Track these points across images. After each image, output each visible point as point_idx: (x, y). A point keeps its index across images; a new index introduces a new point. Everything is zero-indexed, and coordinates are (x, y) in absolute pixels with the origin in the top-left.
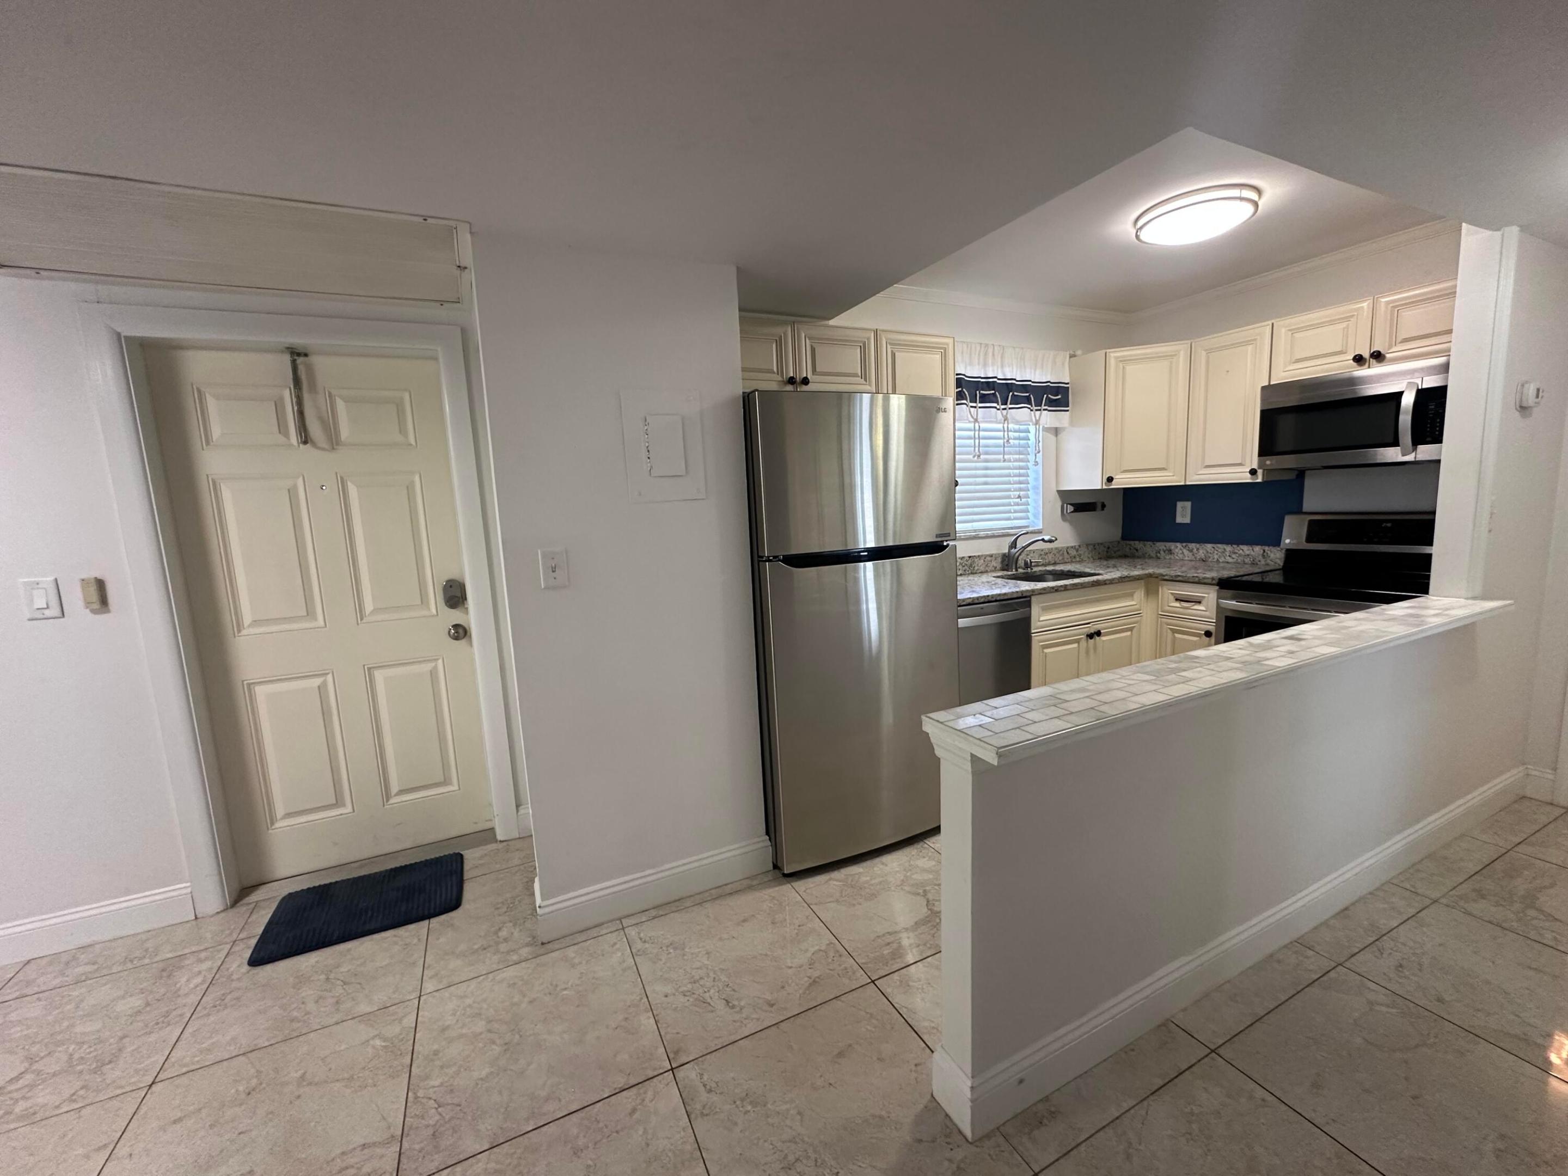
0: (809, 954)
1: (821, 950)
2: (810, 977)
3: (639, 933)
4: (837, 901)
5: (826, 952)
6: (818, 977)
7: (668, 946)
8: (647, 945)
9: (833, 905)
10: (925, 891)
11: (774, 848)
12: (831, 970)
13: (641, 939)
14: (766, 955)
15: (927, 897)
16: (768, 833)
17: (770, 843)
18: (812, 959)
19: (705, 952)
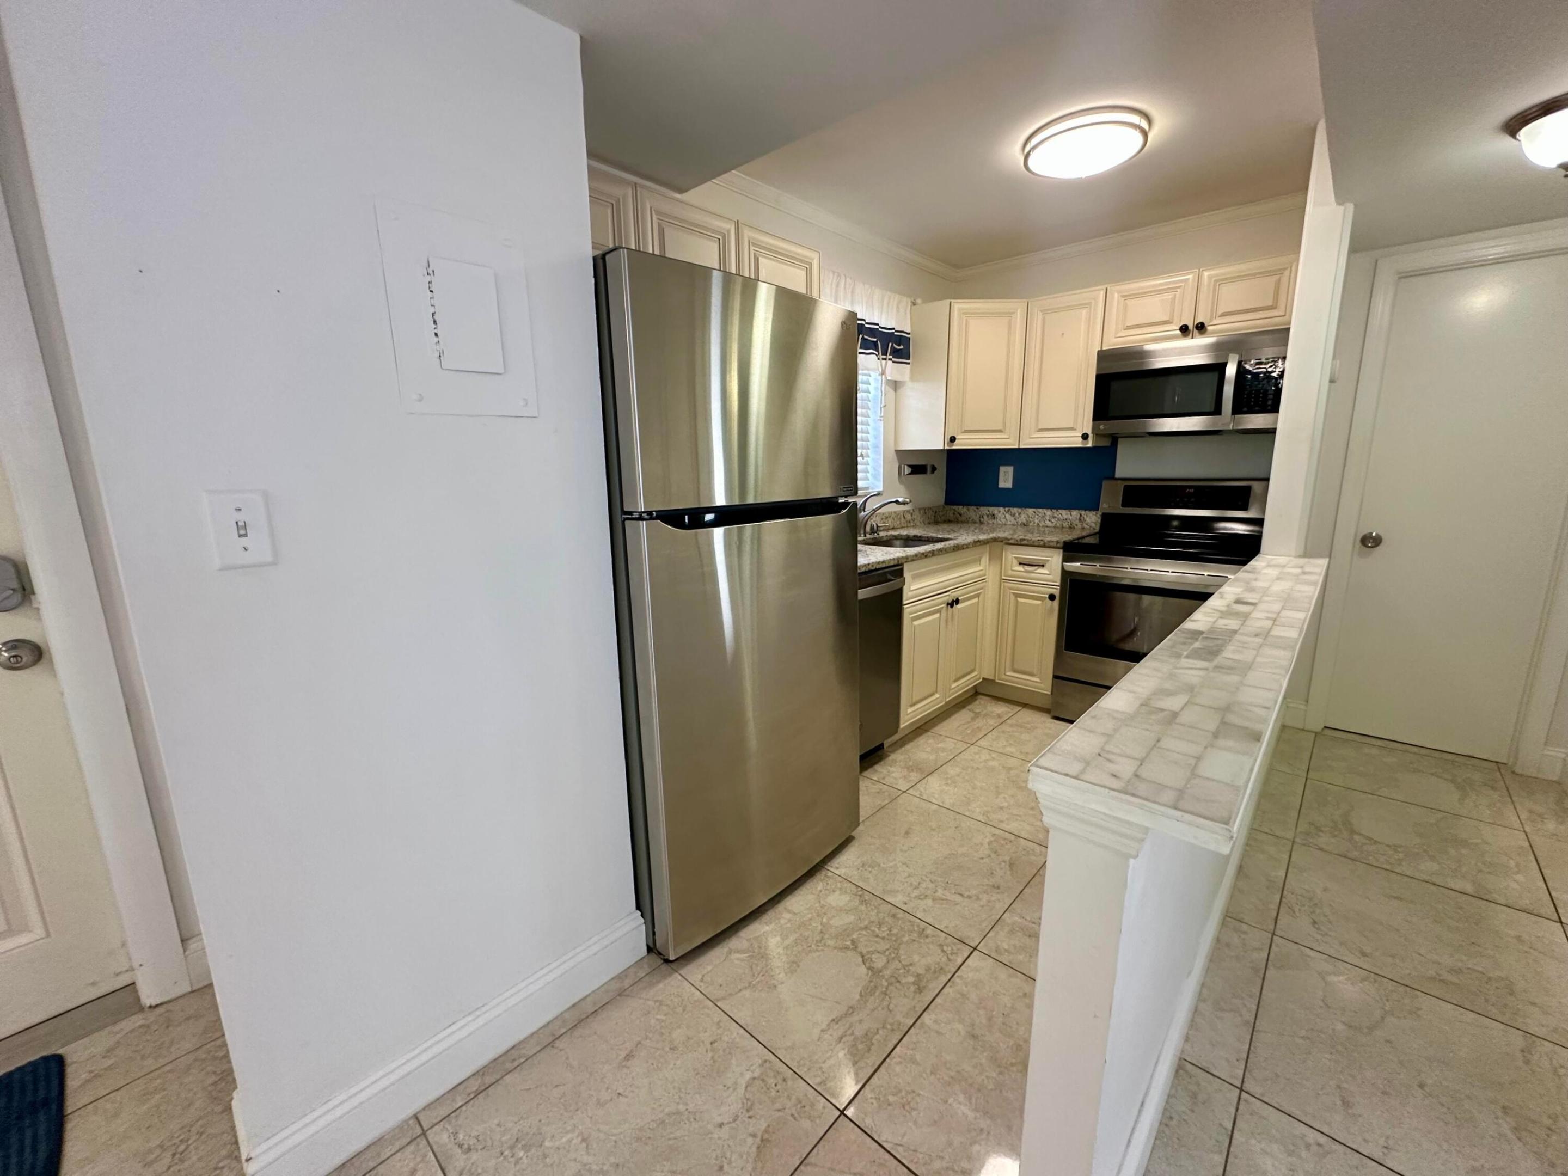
0: (741, 1090)
1: (754, 1079)
2: (754, 1136)
3: (455, 1134)
4: (750, 986)
5: (763, 1080)
6: (766, 1131)
7: (512, 1147)
8: (474, 1156)
9: (747, 993)
10: (853, 942)
11: (650, 926)
12: (779, 1110)
13: (460, 1146)
14: (678, 1113)
15: (859, 950)
16: (638, 907)
17: (642, 920)
18: (748, 1099)
19: (580, 1139)
